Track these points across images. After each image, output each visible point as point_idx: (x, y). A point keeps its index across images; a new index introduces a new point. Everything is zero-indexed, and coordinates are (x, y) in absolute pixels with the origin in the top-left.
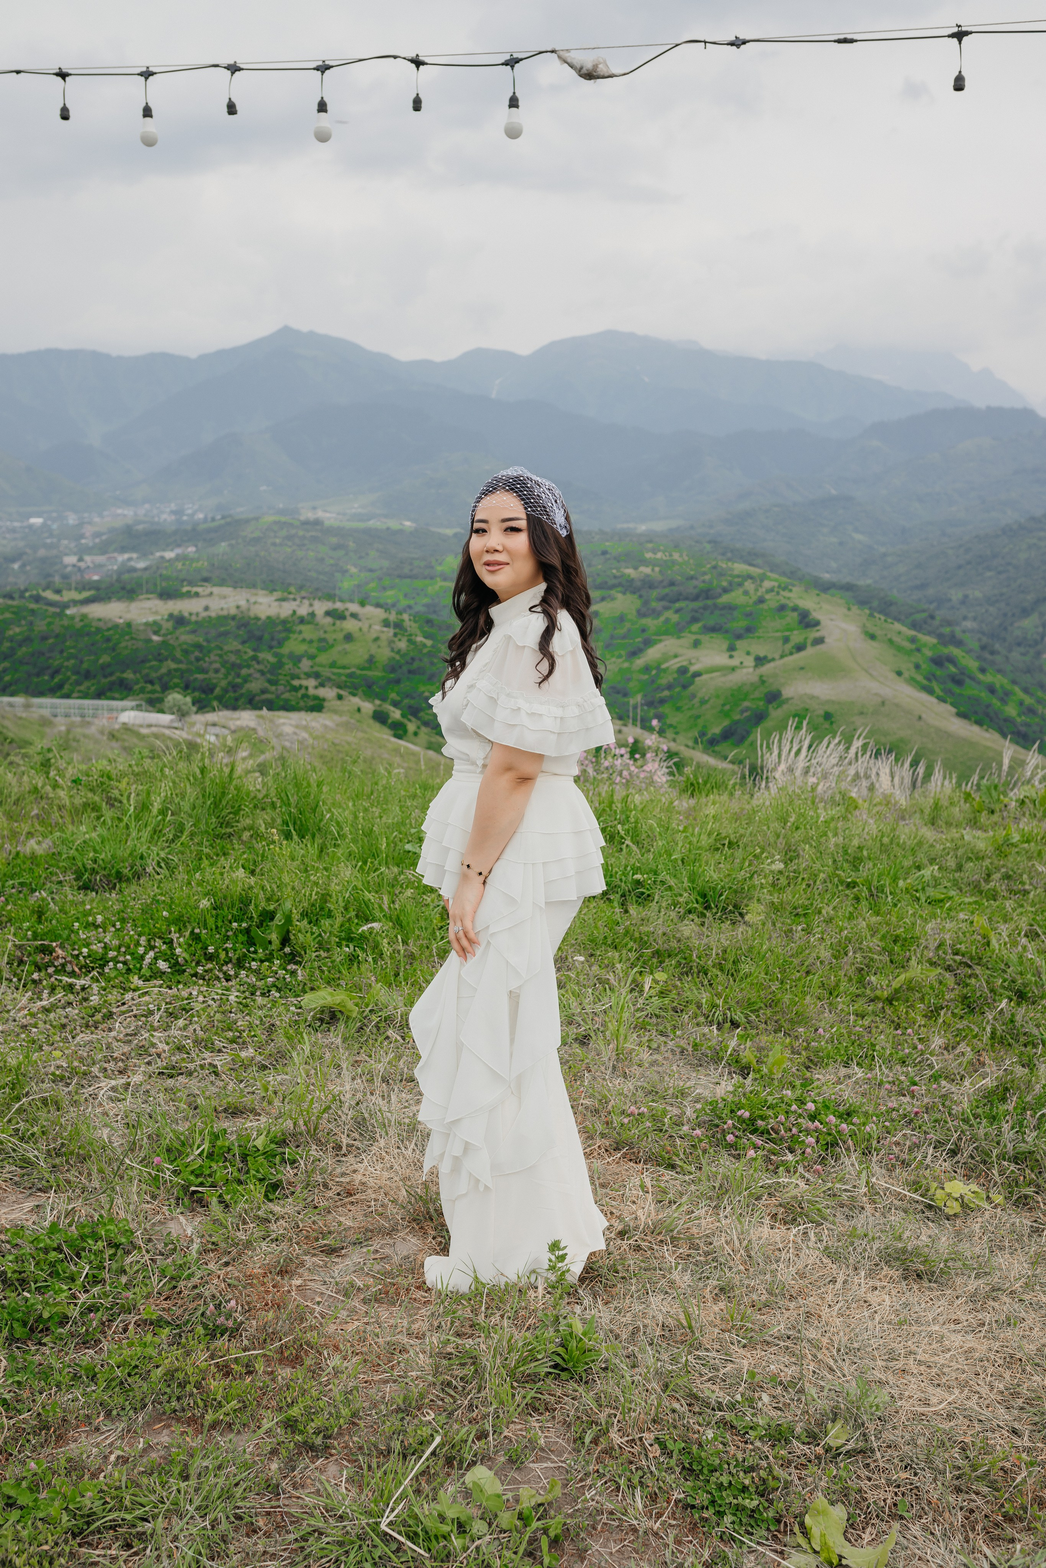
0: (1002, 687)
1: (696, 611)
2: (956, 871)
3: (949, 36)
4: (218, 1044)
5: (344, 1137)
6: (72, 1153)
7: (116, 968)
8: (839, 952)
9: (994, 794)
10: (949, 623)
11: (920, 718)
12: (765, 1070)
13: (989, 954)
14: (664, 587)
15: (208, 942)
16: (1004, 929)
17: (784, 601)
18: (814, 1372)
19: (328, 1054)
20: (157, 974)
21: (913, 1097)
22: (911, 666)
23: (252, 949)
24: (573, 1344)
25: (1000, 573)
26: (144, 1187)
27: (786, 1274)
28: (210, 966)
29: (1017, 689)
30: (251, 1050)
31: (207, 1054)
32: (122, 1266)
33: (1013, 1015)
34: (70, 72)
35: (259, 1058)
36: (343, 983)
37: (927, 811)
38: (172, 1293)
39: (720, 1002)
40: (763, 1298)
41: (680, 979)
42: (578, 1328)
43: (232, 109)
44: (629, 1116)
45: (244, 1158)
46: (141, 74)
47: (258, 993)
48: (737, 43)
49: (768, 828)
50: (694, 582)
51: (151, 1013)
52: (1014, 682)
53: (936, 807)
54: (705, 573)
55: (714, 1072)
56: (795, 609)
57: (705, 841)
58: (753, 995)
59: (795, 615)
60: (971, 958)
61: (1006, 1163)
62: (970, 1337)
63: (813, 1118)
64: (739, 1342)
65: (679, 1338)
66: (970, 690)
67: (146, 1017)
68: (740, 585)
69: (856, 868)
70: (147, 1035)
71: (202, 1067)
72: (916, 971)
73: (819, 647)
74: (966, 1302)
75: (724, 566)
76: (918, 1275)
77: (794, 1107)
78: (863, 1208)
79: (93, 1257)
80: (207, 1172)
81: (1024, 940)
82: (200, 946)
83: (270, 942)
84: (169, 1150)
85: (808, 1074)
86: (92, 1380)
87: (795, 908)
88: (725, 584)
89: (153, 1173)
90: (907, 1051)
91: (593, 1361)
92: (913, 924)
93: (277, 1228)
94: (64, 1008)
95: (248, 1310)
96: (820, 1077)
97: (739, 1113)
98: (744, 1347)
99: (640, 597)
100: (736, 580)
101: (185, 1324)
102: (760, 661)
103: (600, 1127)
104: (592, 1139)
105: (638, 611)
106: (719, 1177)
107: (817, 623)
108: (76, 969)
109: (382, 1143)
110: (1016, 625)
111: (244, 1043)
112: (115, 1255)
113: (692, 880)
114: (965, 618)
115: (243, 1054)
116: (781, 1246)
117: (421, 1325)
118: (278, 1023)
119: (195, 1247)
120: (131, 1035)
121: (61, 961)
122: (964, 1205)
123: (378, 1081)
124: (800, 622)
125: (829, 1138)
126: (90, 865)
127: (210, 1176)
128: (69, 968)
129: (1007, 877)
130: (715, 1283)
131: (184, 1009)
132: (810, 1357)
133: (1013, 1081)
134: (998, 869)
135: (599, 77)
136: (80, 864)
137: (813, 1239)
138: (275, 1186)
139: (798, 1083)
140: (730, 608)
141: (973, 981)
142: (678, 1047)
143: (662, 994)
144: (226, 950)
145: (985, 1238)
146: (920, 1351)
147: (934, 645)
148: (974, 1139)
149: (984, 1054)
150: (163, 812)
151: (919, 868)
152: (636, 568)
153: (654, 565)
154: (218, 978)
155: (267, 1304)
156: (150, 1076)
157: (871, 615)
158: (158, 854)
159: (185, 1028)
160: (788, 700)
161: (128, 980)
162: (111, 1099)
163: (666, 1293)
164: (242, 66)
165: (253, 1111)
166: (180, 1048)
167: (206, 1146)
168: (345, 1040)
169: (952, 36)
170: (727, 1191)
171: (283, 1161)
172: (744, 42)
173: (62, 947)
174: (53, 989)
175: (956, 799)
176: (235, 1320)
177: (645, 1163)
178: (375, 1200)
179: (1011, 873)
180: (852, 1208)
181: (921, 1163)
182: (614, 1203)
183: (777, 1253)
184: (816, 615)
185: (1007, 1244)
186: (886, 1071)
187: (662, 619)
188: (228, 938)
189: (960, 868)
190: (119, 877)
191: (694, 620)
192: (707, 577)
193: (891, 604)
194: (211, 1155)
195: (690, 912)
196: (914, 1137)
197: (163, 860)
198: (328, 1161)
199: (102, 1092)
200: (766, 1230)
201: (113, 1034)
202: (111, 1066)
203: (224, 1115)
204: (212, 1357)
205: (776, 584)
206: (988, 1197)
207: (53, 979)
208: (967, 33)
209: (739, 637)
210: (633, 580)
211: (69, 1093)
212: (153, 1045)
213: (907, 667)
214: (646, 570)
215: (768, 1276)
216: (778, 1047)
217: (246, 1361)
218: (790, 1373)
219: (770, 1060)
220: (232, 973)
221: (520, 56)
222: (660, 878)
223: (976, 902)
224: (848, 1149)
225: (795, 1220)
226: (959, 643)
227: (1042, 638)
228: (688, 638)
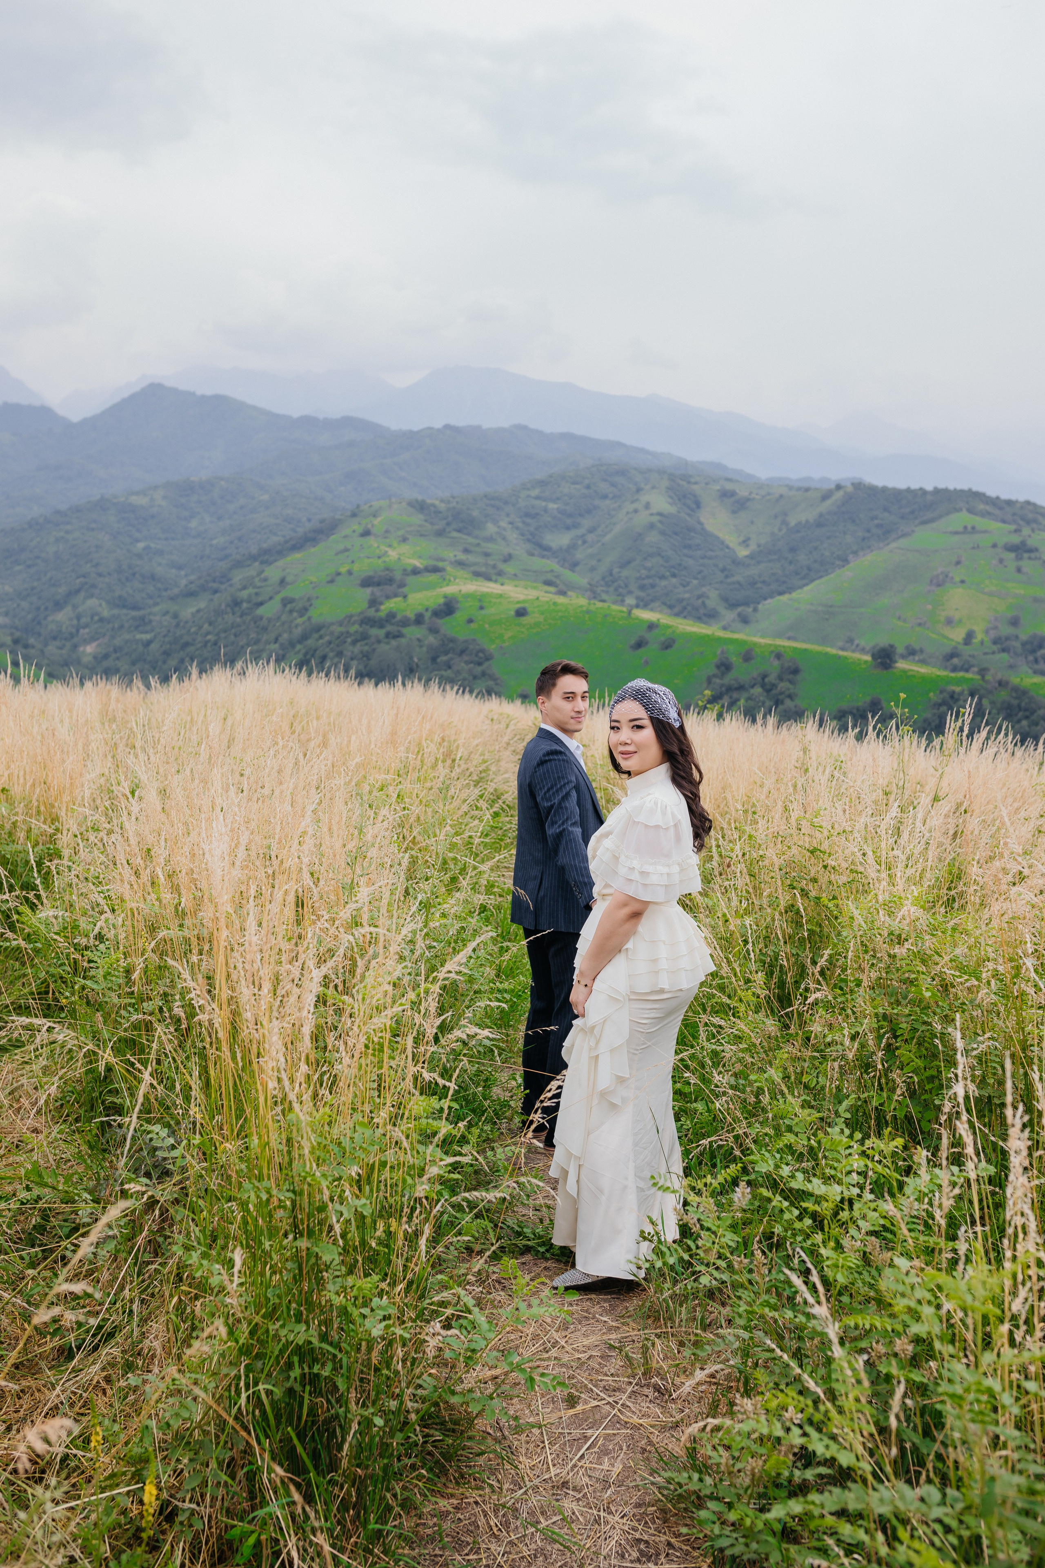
25: (29, 567)
110: (50, 619)
227: (78, 631)
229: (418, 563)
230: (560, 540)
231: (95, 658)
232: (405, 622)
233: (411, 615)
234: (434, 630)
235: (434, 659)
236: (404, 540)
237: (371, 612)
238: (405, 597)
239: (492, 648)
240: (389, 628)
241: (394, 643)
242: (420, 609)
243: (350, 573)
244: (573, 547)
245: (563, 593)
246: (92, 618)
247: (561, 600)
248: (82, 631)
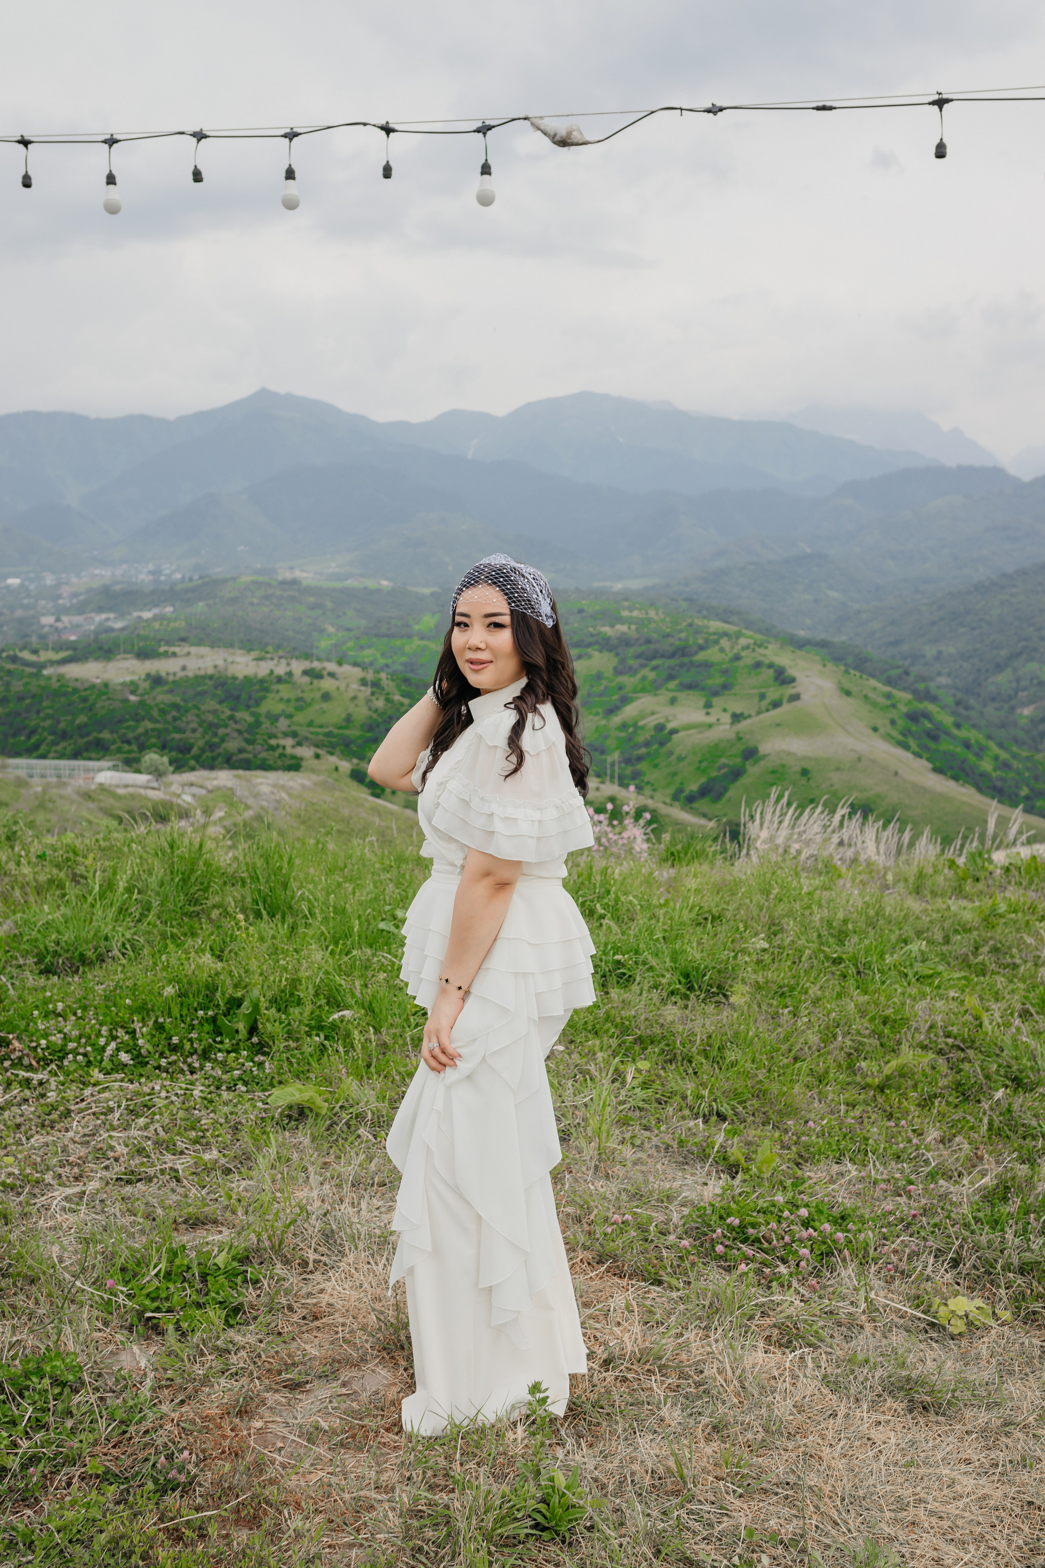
0: (977, 742)
1: (673, 669)
2: (944, 944)
3: (930, 104)
4: (181, 1145)
5: (311, 1251)
6: (19, 1275)
7: (75, 1060)
8: (828, 1036)
9: (979, 861)
10: (924, 679)
11: (896, 774)
12: (754, 1170)
13: (982, 1037)
14: (641, 645)
15: (172, 1032)
16: (997, 1009)
17: (760, 658)
18: (817, 1527)
19: (296, 1155)
20: (119, 1067)
21: (910, 1197)
22: (887, 722)
23: (218, 1039)
24: (555, 1500)
25: (973, 629)
26: (96, 1313)
27: (783, 1408)
28: (174, 1058)
29: (992, 744)
30: (215, 1152)
31: (169, 1157)
32: (68, 1407)
33: (1010, 1105)
34: (32, 139)
35: (223, 1161)
36: (311, 1075)
37: (911, 880)
38: (122, 1439)
39: (706, 1093)
40: (759, 1437)
41: (664, 1068)
42: (561, 1481)
43: (197, 176)
44: (613, 1224)
45: (204, 1277)
46: (105, 142)
47: (224, 1088)
48: (714, 110)
49: (751, 901)
50: (670, 640)
51: (111, 1110)
52: (989, 737)
53: (921, 875)
54: (681, 631)
55: (701, 1171)
56: (771, 666)
57: (687, 916)
58: (739, 1085)
59: (771, 672)
60: (964, 1041)
61: (1011, 1275)
62: (983, 1481)
63: (806, 1224)
64: (735, 1492)
65: (670, 1487)
66: (945, 745)
67: (105, 1114)
68: (716, 642)
69: (841, 943)
70: (106, 1135)
71: (162, 1172)
72: (908, 1056)
73: (795, 704)
74: (977, 1438)
75: (700, 623)
76: (924, 1408)
77: (786, 1213)
78: (862, 1327)
79: (37, 1397)
80: (164, 1295)
81: (1017, 1022)
82: (164, 1036)
83: (237, 1031)
84: (123, 1270)
85: (799, 1173)
86: (30, 1547)
87: (781, 987)
88: (701, 641)
89: (106, 1296)
90: (901, 1146)
91: (576, 1520)
92: (903, 1004)
93: (237, 1360)
94: (20, 1105)
95: (203, 1460)
96: (812, 1174)
97: (729, 1220)
98: (741, 1496)
99: (617, 654)
100: (713, 637)
101: (134, 1476)
102: (737, 718)
103: (582, 1238)
104: (574, 1251)
105: (615, 669)
106: (709, 1295)
107: (793, 680)
108: (34, 1063)
109: (351, 1258)
110: (990, 680)
111: (208, 1144)
112: (61, 1394)
113: (674, 960)
114: (939, 674)
115: (207, 1157)
116: (776, 1374)
117: (390, 1476)
118: (243, 1121)
119: (149, 1383)
120: (89, 1136)
121: (18, 1054)
122: (970, 1323)
123: (347, 1188)
124: (776, 679)
125: (824, 1247)
126: (52, 947)
127: (167, 1299)
128: (26, 1061)
129: (995, 950)
130: (708, 1420)
131: (146, 1106)
132: (812, 1508)
133: (1013, 1179)
134: (986, 942)
135: (573, 144)
136: (42, 947)
137: (810, 1364)
138: (237, 1310)
139: (788, 1183)
140: (707, 665)
141: (966, 1066)
142: (663, 1143)
143: (645, 1085)
144: (190, 1040)
145: (994, 1361)
146: (930, 1498)
147: (910, 702)
148: (976, 1248)
149: (982, 1147)
150: (129, 890)
151: (905, 942)
152: (612, 626)
153: (630, 623)
154: (182, 1071)
155: (223, 1452)
156: (107, 1183)
157: (847, 672)
158: (123, 935)
159: (146, 1127)
160: (764, 756)
161: (88, 1074)
162: (64, 1209)
163: (655, 1432)
164: (208, 133)
165: (215, 1222)
166: (140, 1151)
167: (163, 1266)
168: (314, 1139)
169: (933, 103)
170: (718, 1310)
171: (245, 1281)
172: (721, 109)
173: (19, 1039)
174: (9, 1084)
175: (940, 867)
176: (189, 1473)
177: (630, 1279)
178: (343, 1325)
179: (999, 945)
180: (852, 1327)
181: (921, 1274)
182: (598, 1326)
183: (773, 1382)
184: (791, 672)
185: (1017, 1369)
186: (881, 1169)
187: (639, 676)
188: (192, 1027)
189: (947, 941)
190: (83, 959)
191: (671, 677)
192: (683, 635)
193: (866, 660)
194: (168, 1274)
195: (672, 993)
196: (914, 1243)
197: (129, 941)
198: (293, 1279)
199: (55, 1203)
200: (760, 1354)
201: (71, 1134)
202: (65, 1171)
203: (184, 1226)
204: (161, 1520)
205: (751, 641)
206: (994, 1312)
207: (9, 1074)
208: (948, 101)
209: (715, 694)
210: (609, 638)
211: (21, 1203)
212: (112, 1148)
213: (882, 722)
214: (622, 628)
215: (763, 1410)
216: (767, 1142)
217: (198, 1523)
218: (791, 1529)
219: (760, 1157)
220: (197, 1065)
221: (493, 123)
222: (641, 958)
223: (965, 978)
224: (844, 1260)
225: (791, 1342)
226: (934, 699)
227: (1016, 693)
228: (665, 696)
231: (1032, 721)
246: (1031, 680)
248: (1021, 694)
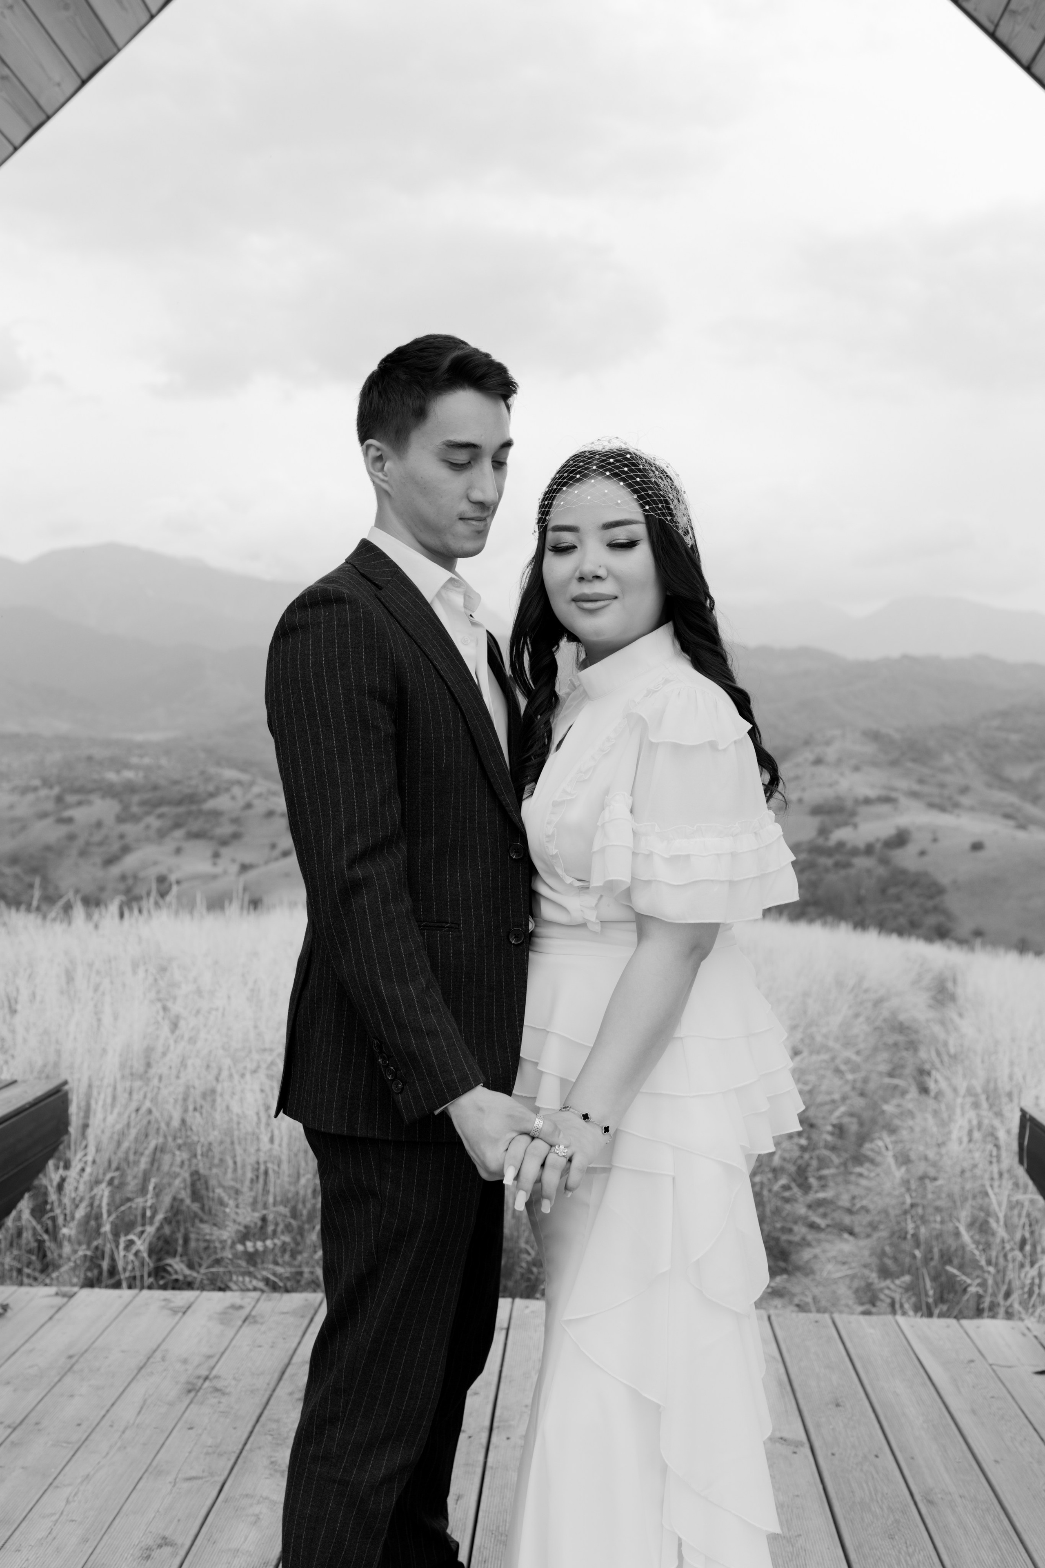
1: (180, 817)
14: (147, 792)
54: (191, 778)
68: (227, 790)
75: (212, 771)
88: (211, 788)
99: (121, 801)
100: (224, 785)
105: (117, 817)
140: (216, 814)
152: (118, 772)
153: (138, 770)
187: (142, 825)
191: (177, 825)
192: (193, 782)
209: (224, 843)
210: (113, 785)
214: (129, 774)
228: (170, 844)
229: (872, 793)
230: (1022, 772)
232: (855, 852)
233: (861, 845)
234: (884, 861)
235: (883, 891)
236: (857, 769)
237: (820, 841)
238: (855, 826)
239: (945, 880)
240: (838, 857)
241: (843, 873)
242: (870, 838)
243: (800, 801)
244: (1035, 780)
245: (1022, 827)
247: (1021, 835)
